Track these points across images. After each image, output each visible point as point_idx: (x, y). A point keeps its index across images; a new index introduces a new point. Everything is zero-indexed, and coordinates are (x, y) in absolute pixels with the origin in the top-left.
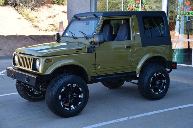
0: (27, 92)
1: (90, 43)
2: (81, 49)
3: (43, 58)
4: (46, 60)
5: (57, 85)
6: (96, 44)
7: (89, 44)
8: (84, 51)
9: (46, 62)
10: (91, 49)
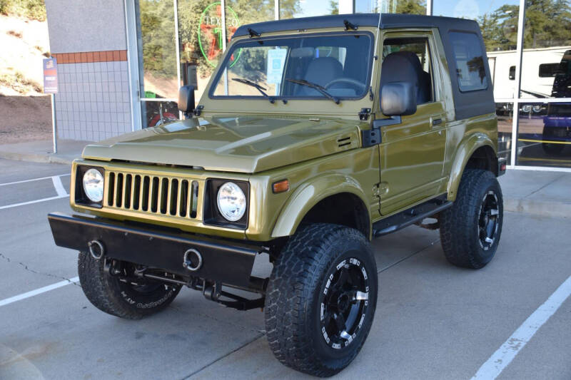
0: (123, 293)
1: (361, 117)
2: (349, 138)
3: (259, 176)
4: (272, 184)
5: (314, 273)
6: (391, 119)
7: (358, 118)
8: (356, 142)
9: (274, 192)
10: (373, 134)
